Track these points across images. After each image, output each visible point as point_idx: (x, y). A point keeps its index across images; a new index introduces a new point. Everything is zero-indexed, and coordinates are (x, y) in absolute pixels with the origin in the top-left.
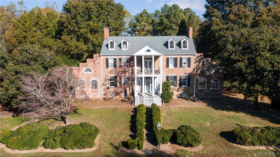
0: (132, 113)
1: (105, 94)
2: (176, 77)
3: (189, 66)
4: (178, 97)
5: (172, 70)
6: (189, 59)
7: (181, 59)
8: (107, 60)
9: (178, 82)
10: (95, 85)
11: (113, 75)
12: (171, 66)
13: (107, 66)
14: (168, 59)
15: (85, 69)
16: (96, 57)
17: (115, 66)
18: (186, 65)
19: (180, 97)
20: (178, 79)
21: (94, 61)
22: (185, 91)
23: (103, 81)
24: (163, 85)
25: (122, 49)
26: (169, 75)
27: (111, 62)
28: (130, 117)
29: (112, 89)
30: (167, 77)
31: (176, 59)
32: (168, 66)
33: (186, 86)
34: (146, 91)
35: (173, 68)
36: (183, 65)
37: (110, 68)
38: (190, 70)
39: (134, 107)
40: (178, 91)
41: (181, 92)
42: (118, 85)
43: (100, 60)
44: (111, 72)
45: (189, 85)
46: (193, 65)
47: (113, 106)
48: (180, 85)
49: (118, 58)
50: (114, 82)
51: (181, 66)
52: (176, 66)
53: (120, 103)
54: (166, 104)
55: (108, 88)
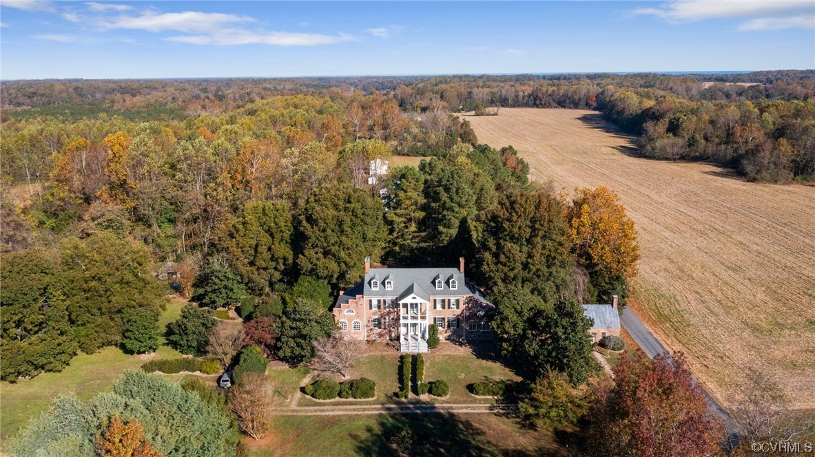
0: (399, 364)
1: (368, 336)
2: (444, 319)
3: (458, 307)
4: (446, 339)
5: (440, 311)
6: (458, 301)
7: (449, 300)
8: (371, 301)
9: (447, 324)
10: (357, 327)
11: (376, 317)
12: (439, 306)
13: (371, 308)
14: (435, 301)
15: (347, 310)
16: (359, 298)
17: (379, 307)
18: (455, 306)
19: (448, 339)
20: (446, 320)
21: (356, 303)
22: (454, 333)
23: (366, 323)
24: (429, 329)
25: (387, 289)
26: (437, 317)
27: (375, 303)
28: (397, 368)
29: (377, 330)
30: (435, 319)
31: (443, 301)
32: (435, 307)
33: (455, 328)
34: (413, 333)
35: (441, 309)
36: (451, 306)
37: (374, 309)
38: (459, 312)
39: (400, 355)
40: (446, 332)
41: (449, 333)
42: (383, 327)
43: (363, 300)
44: (375, 314)
45: (458, 326)
46: (462, 307)
47: (380, 353)
48: (449, 326)
49: (382, 299)
50: (378, 323)
51: (449, 307)
52: (443, 307)
53: (385, 348)
54: (432, 350)
55: (371, 330)
